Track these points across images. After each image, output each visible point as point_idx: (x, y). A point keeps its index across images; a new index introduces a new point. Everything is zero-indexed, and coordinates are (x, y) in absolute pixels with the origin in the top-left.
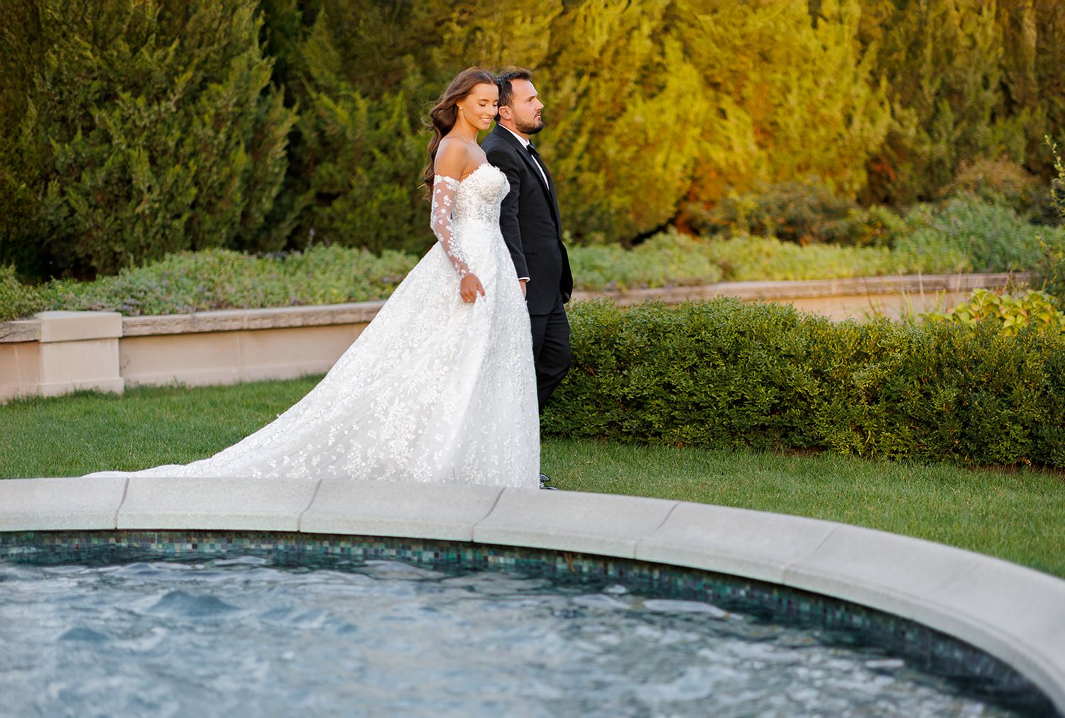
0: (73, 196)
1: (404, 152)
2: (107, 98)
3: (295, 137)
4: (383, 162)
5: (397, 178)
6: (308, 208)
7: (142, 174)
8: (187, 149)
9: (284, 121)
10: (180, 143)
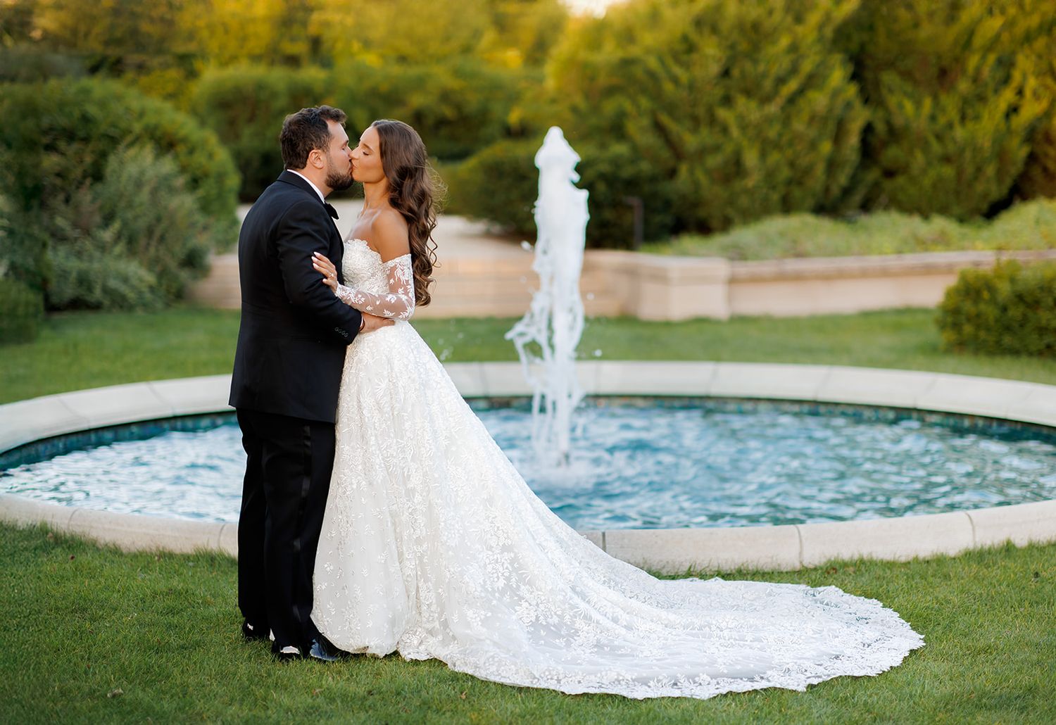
0: (700, 176)
1: (955, 142)
2: (727, 101)
3: (868, 129)
4: (936, 147)
5: (947, 159)
6: (876, 185)
7: (751, 158)
8: (785, 139)
9: (860, 117)
10: (780, 135)
